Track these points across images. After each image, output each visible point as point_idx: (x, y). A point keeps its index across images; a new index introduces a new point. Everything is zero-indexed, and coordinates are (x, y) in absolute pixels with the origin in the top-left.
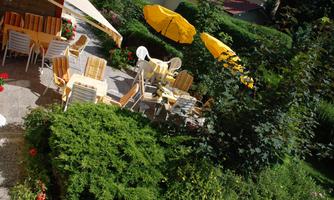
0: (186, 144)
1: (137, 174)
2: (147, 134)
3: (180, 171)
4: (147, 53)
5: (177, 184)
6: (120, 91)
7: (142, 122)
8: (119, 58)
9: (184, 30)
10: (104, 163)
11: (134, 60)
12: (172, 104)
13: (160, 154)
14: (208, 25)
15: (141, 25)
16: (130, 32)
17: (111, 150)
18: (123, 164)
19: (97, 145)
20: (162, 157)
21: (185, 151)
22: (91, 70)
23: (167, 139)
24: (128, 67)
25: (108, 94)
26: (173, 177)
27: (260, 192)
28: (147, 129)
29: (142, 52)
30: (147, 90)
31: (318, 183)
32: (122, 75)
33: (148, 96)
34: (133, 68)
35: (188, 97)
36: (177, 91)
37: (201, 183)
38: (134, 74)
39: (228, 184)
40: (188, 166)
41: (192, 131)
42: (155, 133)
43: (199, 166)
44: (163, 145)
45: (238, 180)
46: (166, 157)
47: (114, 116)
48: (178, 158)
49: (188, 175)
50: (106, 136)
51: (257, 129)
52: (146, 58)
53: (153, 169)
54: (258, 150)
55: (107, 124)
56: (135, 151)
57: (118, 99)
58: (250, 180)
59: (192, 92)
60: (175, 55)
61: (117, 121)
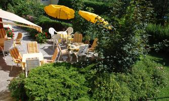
0: (93, 68)
1: (76, 92)
2: (73, 71)
3: (95, 83)
4: (54, 30)
6: (49, 54)
7: (68, 66)
8: (41, 38)
9: (68, 13)
10: (58, 94)
11: (49, 36)
13: (82, 78)
14: (79, 6)
15: (45, 17)
16: (42, 22)
17: (60, 86)
18: (68, 90)
19: (52, 86)
20: (84, 79)
21: (94, 72)
22: (30, 49)
23: (83, 70)
24: (47, 40)
25: (45, 58)
26: (93, 87)
27: (135, 77)
28: (72, 68)
29: (52, 31)
30: (62, 48)
31: (157, 62)
32: (46, 46)
33: (64, 51)
34: (50, 40)
36: (77, 44)
37: (107, 85)
38: (52, 43)
39: (120, 80)
40: (99, 79)
41: (93, 61)
42: (76, 69)
43: (103, 77)
44: (82, 73)
45: (123, 76)
46: (86, 78)
47: (53, 69)
48: (92, 77)
49: (100, 83)
50: (54, 80)
51: (125, 49)
52: (55, 33)
53: (82, 87)
54: (128, 58)
55: (52, 74)
56: (71, 82)
57: (50, 58)
58: (128, 73)
60: (68, 27)
61: (56, 70)
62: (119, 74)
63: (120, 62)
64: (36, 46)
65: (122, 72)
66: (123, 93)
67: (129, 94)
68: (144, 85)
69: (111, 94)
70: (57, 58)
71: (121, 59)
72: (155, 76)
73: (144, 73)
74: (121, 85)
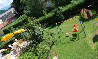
0: (32, 47)
2: (27, 53)
3: (36, 51)
4: (11, 45)
5: (37, 53)
6: (15, 54)
7: (24, 53)
8: (8, 51)
11: (10, 48)
12: (23, 46)
13: (31, 53)
15: (3, 43)
16: (4, 46)
20: (32, 53)
21: (33, 48)
23: (29, 50)
24: (11, 50)
25: (15, 57)
27: (46, 40)
28: (26, 53)
30: (18, 49)
32: (12, 52)
33: (20, 49)
34: (12, 49)
35: (24, 42)
36: (22, 44)
37: (39, 49)
38: (13, 50)
39: (42, 44)
40: (35, 49)
41: (30, 45)
42: (27, 52)
43: (36, 47)
44: (30, 51)
45: (42, 42)
46: (32, 52)
47: (20, 58)
48: (33, 50)
49: (37, 50)
51: (36, 35)
53: (33, 55)
54: (39, 36)
56: (28, 57)
57: (17, 55)
59: (24, 41)
60: (14, 40)
62: (40, 43)
64: (9, 56)
66: (45, 47)
67: (47, 46)
68: (50, 40)
69: (42, 50)
70: (19, 53)
71: (38, 38)
72: (51, 35)
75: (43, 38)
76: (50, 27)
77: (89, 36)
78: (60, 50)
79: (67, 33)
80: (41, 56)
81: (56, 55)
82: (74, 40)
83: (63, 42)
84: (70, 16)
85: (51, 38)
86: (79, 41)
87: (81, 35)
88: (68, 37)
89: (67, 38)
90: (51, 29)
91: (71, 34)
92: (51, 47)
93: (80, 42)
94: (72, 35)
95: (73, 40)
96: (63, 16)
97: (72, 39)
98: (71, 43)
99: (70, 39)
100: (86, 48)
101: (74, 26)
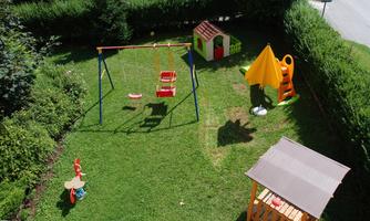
62: (16, 114)
63: (6, 96)
65: (19, 108)
66: (37, 135)
67: (45, 132)
68: (59, 108)
69: (21, 147)
71: (5, 92)
72: (67, 88)
73: (51, 91)
74: (27, 127)
75: (27, 94)
76: (63, 57)
77: (208, 122)
78: (95, 156)
79: (130, 95)
80: (10, 171)
81: (77, 174)
82: (152, 126)
83: (112, 128)
84: (152, 34)
85: (64, 101)
86: (170, 132)
87: (180, 112)
88: (133, 109)
89: (130, 114)
90: (67, 66)
91: (144, 102)
92: (57, 138)
93: (175, 136)
94: (150, 105)
95: (150, 124)
96: (125, 25)
97: (147, 120)
98: (143, 136)
99: (141, 118)
100: (195, 159)
101: (164, 75)
